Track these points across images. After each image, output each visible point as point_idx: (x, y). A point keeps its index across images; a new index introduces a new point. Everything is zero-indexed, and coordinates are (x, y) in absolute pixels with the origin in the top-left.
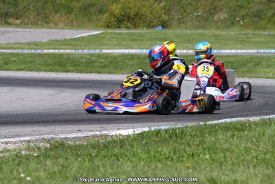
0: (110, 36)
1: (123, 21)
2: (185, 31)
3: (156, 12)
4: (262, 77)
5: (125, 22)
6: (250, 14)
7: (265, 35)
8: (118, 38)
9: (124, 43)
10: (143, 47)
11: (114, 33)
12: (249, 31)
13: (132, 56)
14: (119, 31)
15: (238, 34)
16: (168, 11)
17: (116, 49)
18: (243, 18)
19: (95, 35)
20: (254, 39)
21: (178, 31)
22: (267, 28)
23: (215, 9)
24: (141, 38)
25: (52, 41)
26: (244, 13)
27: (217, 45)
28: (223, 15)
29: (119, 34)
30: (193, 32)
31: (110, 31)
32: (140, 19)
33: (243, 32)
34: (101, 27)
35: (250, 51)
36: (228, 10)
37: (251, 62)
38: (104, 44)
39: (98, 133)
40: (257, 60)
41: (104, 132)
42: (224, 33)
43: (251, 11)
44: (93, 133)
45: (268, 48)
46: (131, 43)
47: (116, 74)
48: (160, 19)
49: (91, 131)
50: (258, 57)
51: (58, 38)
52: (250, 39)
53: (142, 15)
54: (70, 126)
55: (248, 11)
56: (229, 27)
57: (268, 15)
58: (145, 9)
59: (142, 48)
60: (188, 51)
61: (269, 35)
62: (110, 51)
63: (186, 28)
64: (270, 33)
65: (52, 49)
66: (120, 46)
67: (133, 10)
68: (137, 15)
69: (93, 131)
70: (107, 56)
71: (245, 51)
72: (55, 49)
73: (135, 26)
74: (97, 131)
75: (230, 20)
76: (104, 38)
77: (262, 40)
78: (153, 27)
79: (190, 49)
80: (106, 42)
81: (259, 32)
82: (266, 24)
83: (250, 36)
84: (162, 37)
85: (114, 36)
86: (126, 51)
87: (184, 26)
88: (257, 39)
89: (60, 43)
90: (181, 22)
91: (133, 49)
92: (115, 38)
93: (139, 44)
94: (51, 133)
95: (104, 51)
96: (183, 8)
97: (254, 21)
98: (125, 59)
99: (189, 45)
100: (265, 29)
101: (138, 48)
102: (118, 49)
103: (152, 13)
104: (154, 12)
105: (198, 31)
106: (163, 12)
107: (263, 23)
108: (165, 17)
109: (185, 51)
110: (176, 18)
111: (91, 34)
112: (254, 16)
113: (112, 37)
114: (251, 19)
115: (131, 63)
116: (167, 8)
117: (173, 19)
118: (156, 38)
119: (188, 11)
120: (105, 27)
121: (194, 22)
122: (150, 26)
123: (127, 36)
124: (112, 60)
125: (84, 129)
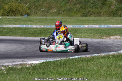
0: (5, 19)
3: (25, 9)
5: (11, 13)
6: (66, 10)
7: (74, 19)
8: (9, 20)
9: (12, 22)
12: (66, 17)
13: (19, 28)
14: (9, 17)
15: (62, 19)
16: (30, 8)
18: (63, 11)
20: (69, 21)
21: (35, 17)
23: (50, 7)
24: (19, 20)
26: (64, 9)
28: (54, 10)
30: (42, 17)
31: (5, 17)
32: (17, 12)
33: (64, 18)
35: (69, 26)
36: (56, 8)
37: (72, 31)
38: (3, 23)
40: (75, 30)
41: (25, 62)
42: (56, 18)
43: (67, 8)
45: (77, 25)
46: (15, 22)
47: (13, 36)
48: (26, 12)
50: (75, 29)
53: (18, 10)
56: (57, 16)
57: (74, 10)
58: (20, 7)
59: (21, 25)
60: (41, 26)
61: (76, 19)
62: (6, 26)
63: (38, 16)
67: (14, 8)
68: (16, 10)
70: (7, 28)
73: (15, 15)
75: (57, 12)
76: (3, 20)
77: (73, 21)
79: (42, 25)
80: (4, 22)
81: (71, 18)
83: (67, 19)
84: (29, 20)
85: (7, 19)
88: (71, 21)
90: (36, 13)
91: (17, 25)
92: (7, 20)
93: (19, 23)
95: (4, 26)
96: (36, 7)
99: (41, 23)
100: (73, 16)
101: (19, 25)
102: (10, 25)
103: (22, 9)
105: (44, 17)
107: (72, 14)
108: (28, 11)
114: (67, 12)
115: (19, 32)
116: (29, 7)
117: (32, 12)
118: (26, 20)
119: (38, 8)
120: (2, 15)
121: (41, 13)
122: (22, 15)
123: (13, 19)
124: (10, 30)
125: (15, 61)
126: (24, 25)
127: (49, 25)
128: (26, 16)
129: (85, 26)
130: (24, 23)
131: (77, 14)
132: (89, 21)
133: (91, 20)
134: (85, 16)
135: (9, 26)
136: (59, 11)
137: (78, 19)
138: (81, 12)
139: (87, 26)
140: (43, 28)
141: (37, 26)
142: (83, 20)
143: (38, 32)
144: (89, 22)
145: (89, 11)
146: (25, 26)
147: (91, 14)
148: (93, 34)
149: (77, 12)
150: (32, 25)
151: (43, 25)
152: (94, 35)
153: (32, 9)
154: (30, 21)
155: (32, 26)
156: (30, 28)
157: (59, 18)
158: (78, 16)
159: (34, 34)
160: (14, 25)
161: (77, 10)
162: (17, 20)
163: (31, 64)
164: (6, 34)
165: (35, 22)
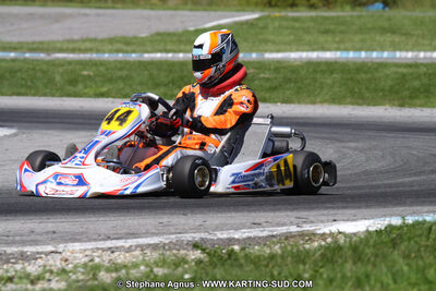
0: (277, 24)
2: (432, 13)
8: (293, 28)
9: (307, 38)
10: (348, 45)
11: (285, 18)
13: (330, 67)
14: (296, 14)
17: (291, 51)
19: (246, 23)
21: (418, 13)
24: (342, 28)
25: (158, 34)
29: (295, 19)
31: (276, 13)
34: (257, 4)
38: (266, 41)
39: (294, 229)
41: (307, 228)
44: (283, 230)
46: (322, 39)
47: (299, 103)
49: (278, 225)
51: (171, 29)
54: (234, 214)
59: (346, 50)
62: (279, 55)
63: (434, 6)
65: (160, 51)
66: (299, 44)
69: (283, 225)
70: (279, 67)
72: (167, 51)
73: (328, 3)
74: (292, 224)
76: (265, 27)
78: (364, 4)
80: (271, 37)
84: (386, 24)
85: (285, 23)
86: (314, 55)
89: (175, 38)
91: (329, 50)
92: (287, 28)
93: (337, 39)
94: (197, 229)
95: (268, 56)
98: (315, 71)
101: (338, 49)
102: (297, 50)
111: (237, 19)
113: (280, 27)
115: (329, 81)
118: (373, 29)
120: (265, 5)
122: (357, 2)
123: (312, 24)
124: (289, 75)
125: (263, 220)
126: (360, 49)
128: (379, 6)
130: (363, 41)
135: (294, 55)
141: (422, 55)
143: (416, 84)
146: (363, 54)
150: (400, 50)
154: (393, 32)
155: (398, 54)
156: (382, 65)
159: (397, 92)
160: (313, 50)
162: (332, 27)
163: (331, 234)
164: (267, 95)
165: (413, 35)
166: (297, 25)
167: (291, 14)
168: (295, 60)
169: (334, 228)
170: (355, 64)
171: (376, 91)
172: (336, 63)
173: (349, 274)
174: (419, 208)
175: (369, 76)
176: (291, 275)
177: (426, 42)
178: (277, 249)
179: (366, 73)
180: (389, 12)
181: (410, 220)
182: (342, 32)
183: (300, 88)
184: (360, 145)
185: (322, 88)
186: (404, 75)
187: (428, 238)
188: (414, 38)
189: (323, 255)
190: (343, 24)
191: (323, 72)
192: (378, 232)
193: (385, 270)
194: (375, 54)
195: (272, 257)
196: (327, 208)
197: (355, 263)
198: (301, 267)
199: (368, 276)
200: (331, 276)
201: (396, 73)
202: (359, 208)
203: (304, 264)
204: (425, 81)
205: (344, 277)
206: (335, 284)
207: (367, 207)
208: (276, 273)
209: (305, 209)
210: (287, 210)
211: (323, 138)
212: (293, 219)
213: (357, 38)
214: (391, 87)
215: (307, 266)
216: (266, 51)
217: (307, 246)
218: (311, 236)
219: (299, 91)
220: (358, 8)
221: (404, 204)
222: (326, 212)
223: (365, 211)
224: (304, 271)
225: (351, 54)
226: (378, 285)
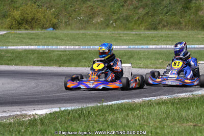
0: (13, 36)
1: (22, 24)
2: (71, 32)
3: (48, 17)
4: (135, 67)
5: (24, 25)
6: (121, 18)
7: (133, 34)
8: (19, 37)
9: (25, 41)
10: (40, 43)
11: (16, 33)
12: (119, 31)
14: (20, 32)
15: (113, 34)
16: (57, 16)
17: (18, 46)
18: (115, 21)
19: (1, 35)
20: (125, 38)
21: (66, 32)
22: (134, 29)
23: (93, 14)
26: (116, 17)
27: (97, 42)
28: (99, 19)
29: (20, 34)
30: (78, 32)
31: (13, 31)
32: (36, 22)
33: (116, 32)
34: (5, 28)
35: (123, 47)
36: (104, 15)
37: (125, 55)
38: (9, 42)
39: (19, 113)
40: (130, 54)
41: (24, 112)
42: (102, 33)
43: (122, 15)
44: (14, 113)
45: (137, 44)
46: (30, 41)
47: (21, 65)
48: (51, 23)
49: (13, 111)
50: (130, 52)
52: (122, 38)
53: (37, 19)
55: (119, 15)
56: (104, 29)
57: (134, 19)
58: (40, 14)
59: (39, 45)
60: (75, 47)
61: (136, 34)
62: (14, 47)
63: (72, 29)
64: (137, 33)
66: (22, 43)
67: (30, 15)
68: (33, 19)
69: (15, 111)
70: (13, 52)
71: (119, 47)
73: (32, 28)
74: (18, 111)
75: (105, 23)
76: (9, 37)
77: (131, 38)
78: (46, 28)
79: (76, 46)
80: (11, 41)
81: (128, 32)
82: (133, 26)
83: (122, 35)
84: (54, 36)
85: (16, 35)
86: (27, 47)
87: (69, 27)
88: (128, 38)
90: (67, 24)
91: (33, 45)
92: (17, 37)
93: (36, 41)
95: (9, 47)
96: (69, 13)
97: (124, 24)
98: (27, 53)
99: (75, 42)
100: (132, 29)
101: (36, 45)
102: (21, 46)
103: (44, 18)
104: (46, 17)
105: (82, 32)
106: (54, 16)
107: (131, 25)
108: (55, 21)
109: (72, 47)
110: (64, 21)
112: (124, 19)
113: (14, 36)
114: (122, 22)
115: (33, 57)
116: (56, 14)
117: (61, 22)
118: (49, 37)
119: (72, 16)
120: (8, 28)
121: (78, 24)
122: (43, 28)
123: (26, 36)
124: (17, 55)
125: (7, 110)
126: (45, 45)
127: (88, 45)
128: (51, 29)
129: (151, 47)
130: (45, 42)
131: (139, 25)
132: (160, 38)
133: (162, 36)
134: (154, 29)
135: (19, 47)
136: (109, 20)
137: (140, 35)
138: (146, 22)
139: (154, 47)
140: (76, 51)
141: (67, 47)
142: (148, 37)
143: (65, 58)
144: (158, 40)
145: (161, 20)
146: (46, 47)
147: (164, 26)
148: (160, 61)
149: (139, 22)
150: (59, 45)
151: (78, 46)
152: (162, 62)
153: (61, 17)
154: (57, 39)
155: (59, 47)
156: (53, 51)
157: (108, 33)
158: (141, 30)
159: (58, 61)
160: (27, 45)
161: (139, 18)
162: (34, 37)
163: (33, 115)
164: (9, 62)
165: (64, 40)
166: (21, 36)
167: (18, 32)
168: (20, 49)
169: (34, 112)
170: (42, 50)
171: (50, 60)
172: (35, 50)
173: (39, 130)
174: (66, 105)
175: (48, 55)
176: (17, 131)
177: (69, 42)
178: (12, 121)
179: (47, 54)
180: (55, 31)
181: (62, 109)
182: (37, 39)
183: (21, 60)
184: (44, 81)
185: (30, 60)
186: (61, 55)
187: (69, 116)
188: (64, 41)
189: (29, 123)
190: (37, 36)
191: (30, 54)
192: (50, 114)
193: (52, 128)
194: (50, 47)
195: (10, 124)
196: (31, 105)
197: (41, 126)
198: (21, 127)
199: (46, 131)
200: (32, 130)
201: (58, 54)
202: (44, 105)
203: (22, 126)
204: (69, 57)
205: (37, 131)
206: (33, 134)
207: (46, 104)
208: (11, 130)
209: (23, 105)
210: (16, 106)
211: (31, 79)
212: (18, 109)
213: (43, 41)
214: (56, 60)
215: (23, 127)
216: (9, 46)
217: (24, 120)
218: (25, 116)
219: (21, 61)
220: (43, 30)
221: (60, 103)
222: (31, 106)
223: (46, 106)
224: (22, 129)
225: (41, 47)
226: (50, 134)
